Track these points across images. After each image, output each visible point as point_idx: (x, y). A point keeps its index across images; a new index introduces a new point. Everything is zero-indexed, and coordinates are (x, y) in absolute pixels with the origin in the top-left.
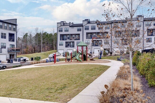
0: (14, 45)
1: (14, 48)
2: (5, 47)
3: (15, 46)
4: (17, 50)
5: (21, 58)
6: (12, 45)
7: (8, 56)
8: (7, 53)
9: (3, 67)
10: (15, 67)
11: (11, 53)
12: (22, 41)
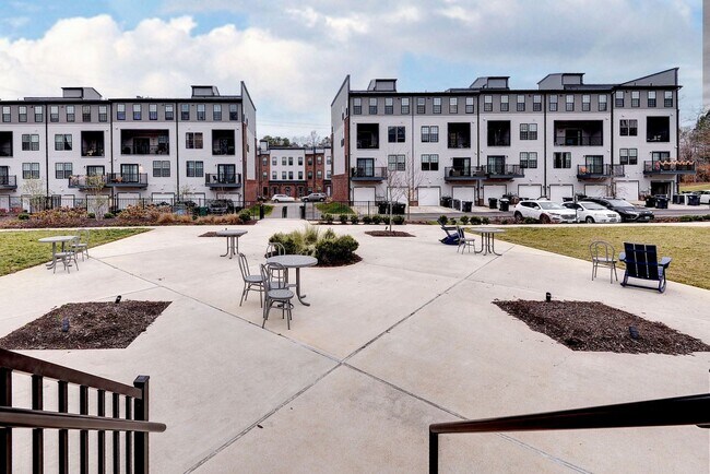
0: (668, 153)
1: (669, 161)
2: (634, 162)
3: (673, 156)
4: (678, 167)
5: (702, 193)
6: (660, 153)
7: (646, 187)
8: (640, 177)
9: (640, 216)
10: (691, 220)
11: (656, 179)
12: (691, 139)
